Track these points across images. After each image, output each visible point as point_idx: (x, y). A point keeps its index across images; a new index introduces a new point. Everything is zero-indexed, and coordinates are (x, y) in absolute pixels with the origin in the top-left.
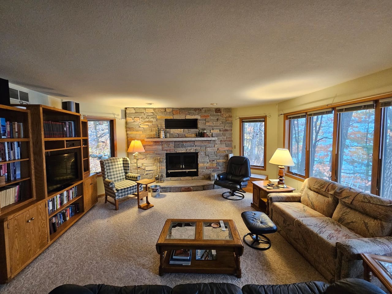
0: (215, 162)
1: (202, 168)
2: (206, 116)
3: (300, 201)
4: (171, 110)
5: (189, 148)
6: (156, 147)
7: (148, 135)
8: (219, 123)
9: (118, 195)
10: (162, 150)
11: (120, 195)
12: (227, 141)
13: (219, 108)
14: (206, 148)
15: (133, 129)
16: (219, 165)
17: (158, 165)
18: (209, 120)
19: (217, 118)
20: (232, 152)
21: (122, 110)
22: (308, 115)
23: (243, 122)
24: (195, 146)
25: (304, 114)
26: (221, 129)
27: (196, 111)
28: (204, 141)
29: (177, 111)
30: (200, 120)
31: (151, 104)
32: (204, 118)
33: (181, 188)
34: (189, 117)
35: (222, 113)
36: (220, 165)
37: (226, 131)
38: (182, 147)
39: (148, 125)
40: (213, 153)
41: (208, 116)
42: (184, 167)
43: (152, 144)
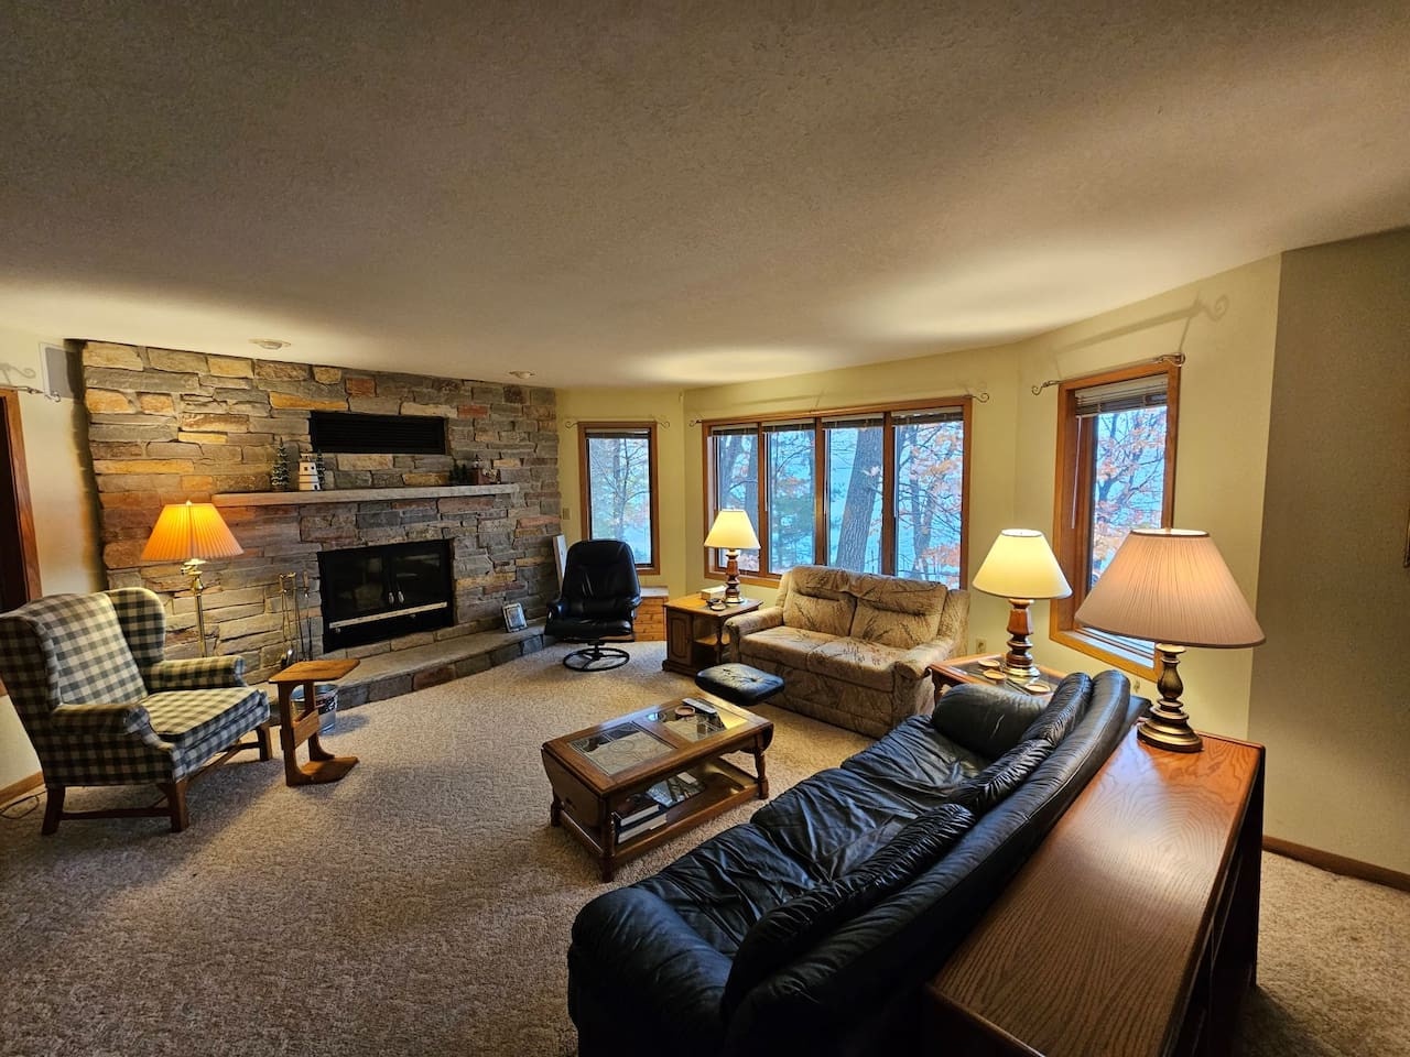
0: (511, 567)
1: (470, 593)
2: (476, 411)
3: (783, 624)
4: (339, 376)
5: (420, 526)
6: (275, 528)
7: (228, 477)
8: (519, 434)
9: (183, 760)
10: (302, 541)
11: (193, 754)
12: (545, 495)
13: (518, 386)
14: (479, 523)
15: (134, 450)
16: (523, 576)
17: (290, 604)
18: (487, 425)
19: (512, 419)
20: (560, 529)
21: (48, 350)
22: (761, 429)
23: (588, 435)
24: (439, 515)
25: (755, 426)
26: (526, 457)
27: (440, 390)
28: (472, 500)
29: (363, 381)
30: (456, 422)
31: (279, 345)
32: (470, 417)
33: (411, 676)
34: (412, 409)
35: (528, 404)
36: (527, 574)
37: (540, 464)
38: (391, 524)
39: (226, 433)
40: (503, 538)
41: (482, 411)
42: (402, 598)
43: (250, 516)
